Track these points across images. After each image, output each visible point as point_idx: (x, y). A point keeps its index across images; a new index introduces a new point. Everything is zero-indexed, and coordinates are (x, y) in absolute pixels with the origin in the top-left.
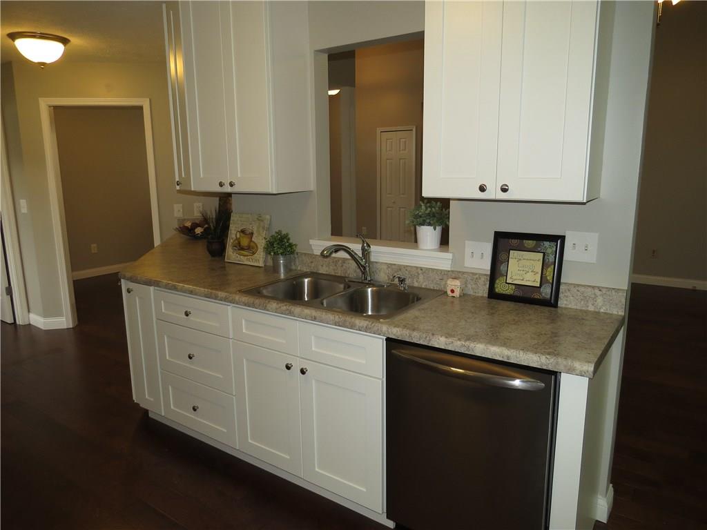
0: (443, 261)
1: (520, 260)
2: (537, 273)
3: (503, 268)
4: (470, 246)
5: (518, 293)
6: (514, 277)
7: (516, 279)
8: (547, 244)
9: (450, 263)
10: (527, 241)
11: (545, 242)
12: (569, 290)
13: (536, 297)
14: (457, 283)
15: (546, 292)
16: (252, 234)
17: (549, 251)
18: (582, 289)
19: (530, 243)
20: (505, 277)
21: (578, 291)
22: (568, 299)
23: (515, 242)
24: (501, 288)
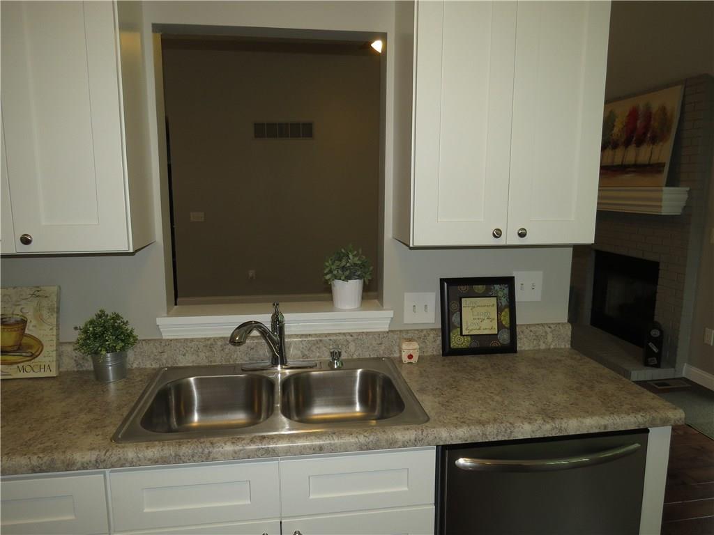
0: (377, 320)
1: (474, 307)
2: (494, 319)
3: (455, 319)
4: (409, 299)
5: (475, 345)
6: (470, 328)
7: (471, 330)
8: (497, 287)
9: (389, 322)
10: (476, 286)
11: (495, 286)
12: (522, 332)
13: (494, 345)
14: (415, 345)
15: (505, 337)
16: (24, 322)
17: (500, 294)
18: (533, 329)
19: (480, 288)
20: (459, 329)
21: (531, 331)
22: (522, 341)
23: (463, 288)
24: (457, 342)
